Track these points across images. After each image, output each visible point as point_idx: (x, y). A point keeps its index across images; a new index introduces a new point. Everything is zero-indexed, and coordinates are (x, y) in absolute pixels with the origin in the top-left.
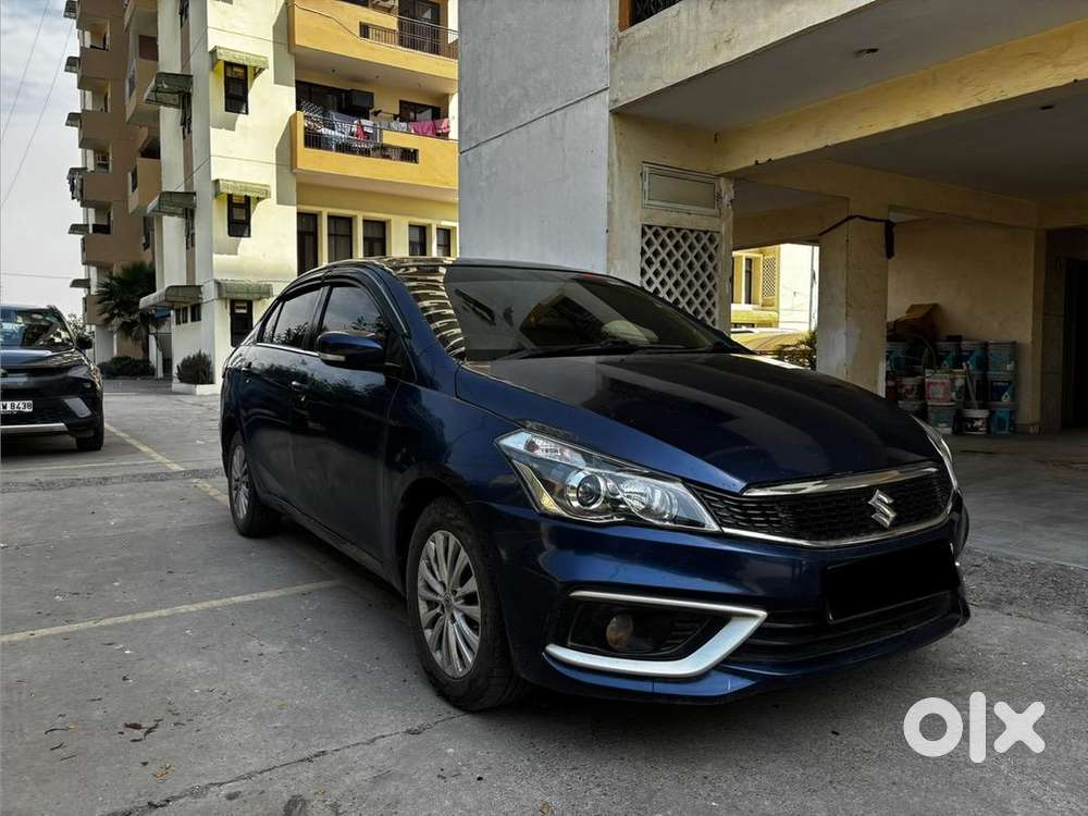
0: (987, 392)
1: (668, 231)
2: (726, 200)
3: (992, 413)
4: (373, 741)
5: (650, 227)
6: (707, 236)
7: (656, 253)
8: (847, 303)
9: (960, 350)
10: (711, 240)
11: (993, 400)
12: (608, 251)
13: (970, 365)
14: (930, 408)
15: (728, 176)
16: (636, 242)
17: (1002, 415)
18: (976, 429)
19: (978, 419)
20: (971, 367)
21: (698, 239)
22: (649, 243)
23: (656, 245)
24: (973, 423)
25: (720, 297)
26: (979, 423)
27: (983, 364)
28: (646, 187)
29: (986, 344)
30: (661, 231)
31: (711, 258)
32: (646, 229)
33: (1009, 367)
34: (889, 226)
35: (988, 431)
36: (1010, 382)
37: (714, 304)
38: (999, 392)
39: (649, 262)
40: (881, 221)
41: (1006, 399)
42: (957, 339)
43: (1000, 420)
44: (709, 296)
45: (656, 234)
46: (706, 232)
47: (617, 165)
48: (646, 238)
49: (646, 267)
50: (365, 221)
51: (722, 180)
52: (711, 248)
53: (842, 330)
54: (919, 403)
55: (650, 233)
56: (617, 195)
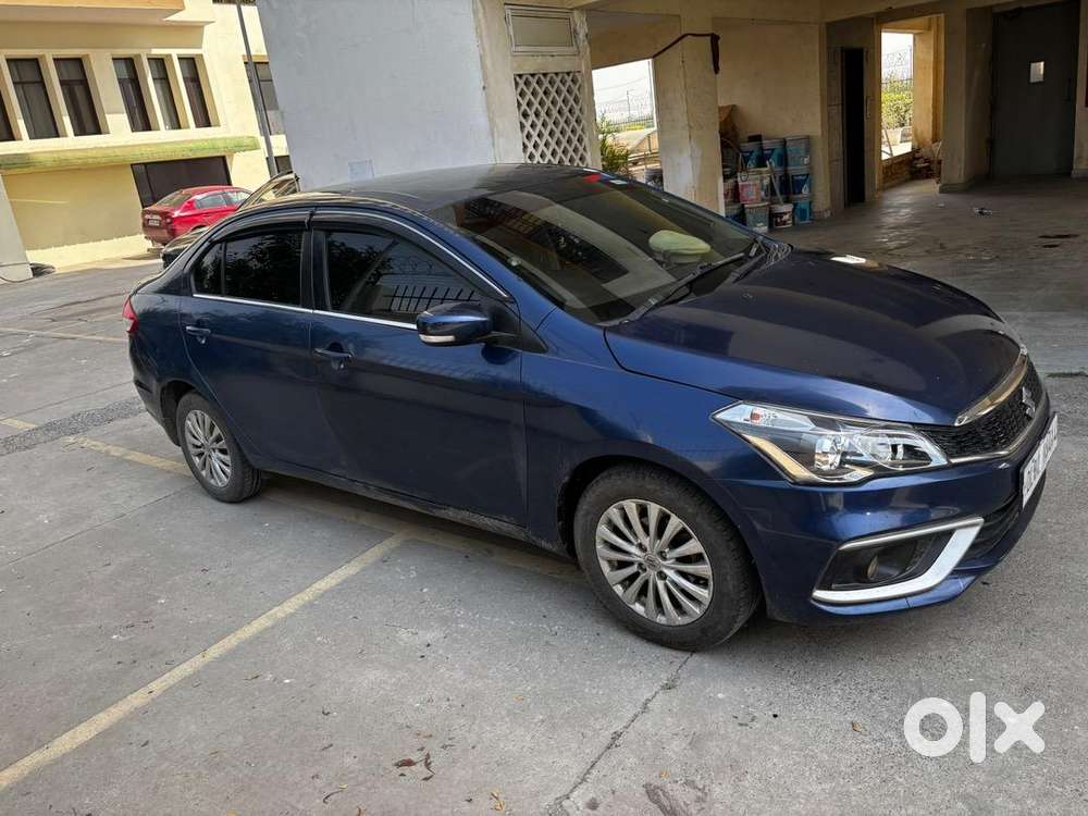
0: (788, 186)
1: (537, 78)
2: (581, 36)
3: (795, 205)
4: (645, 706)
5: (520, 76)
6: (570, 78)
7: (529, 104)
8: (689, 125)
9: (762, 149)
10: (574, 81)
11: (794, 193)
12: (488, 108)
13: (772, 163)
14: (747, 211)
15: (581, 9)
16: (511, 95)
17: (803, 206)
18: (784, 223)
19: (785, 214)
20: (774, 164)
21: (563, 82)
22: (522, 94)
23: (529, 96)
24: (781, 217)
25: (590, 140)
26: (786, 217)
27: (784, 160)
28: (512, 34)
29: (784, 142)
30: (530, 78)
31: (576, 100)
32: (518, 79)
33: (806, 160)
34: (715, 39)
35: (794, 224)
36: (808, 175)
37: (585, 149)
38: (799, 186)
39: (525, 115)
40: (708, 35)
41: (805, 191)
42: (757, 138)
43: (803, 211)
44: (580, 140)
45: (527, 83)
46: (568, 74)
47: (481, 11)
48: (519, 90)
49: (524, 121)
50: (56, 60)
51: (576, 12)
52: (575, 89)
53: (686, 154)
54: (736, 207)
55: (523, 81)
56: (487, 47)
